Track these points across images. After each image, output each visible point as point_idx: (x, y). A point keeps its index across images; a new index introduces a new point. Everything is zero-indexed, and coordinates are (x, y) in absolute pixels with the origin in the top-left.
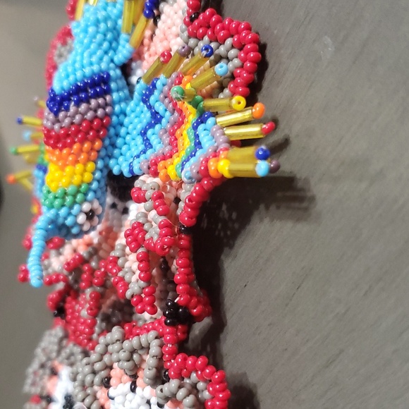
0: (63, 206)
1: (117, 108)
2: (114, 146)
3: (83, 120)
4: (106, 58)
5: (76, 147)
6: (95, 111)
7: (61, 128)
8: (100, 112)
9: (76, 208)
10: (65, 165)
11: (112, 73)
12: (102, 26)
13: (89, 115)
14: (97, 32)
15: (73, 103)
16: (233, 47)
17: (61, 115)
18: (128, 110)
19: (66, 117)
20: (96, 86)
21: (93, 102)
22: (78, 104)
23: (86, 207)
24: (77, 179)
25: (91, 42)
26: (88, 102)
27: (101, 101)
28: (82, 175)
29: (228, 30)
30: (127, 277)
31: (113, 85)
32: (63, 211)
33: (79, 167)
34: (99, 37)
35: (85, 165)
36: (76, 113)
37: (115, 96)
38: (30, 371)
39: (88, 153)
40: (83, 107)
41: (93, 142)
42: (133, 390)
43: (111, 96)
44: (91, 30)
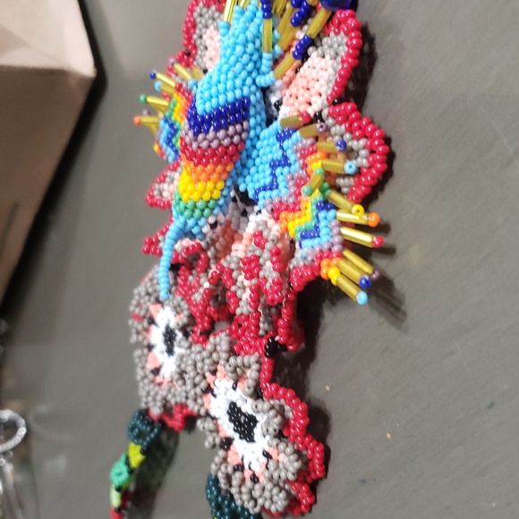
0: (192, 216)
1: (252, 133)
2: (244, 166)
3: (220, 145)
4: (249, 81)
5: (210, 167)
6: (232, 137)
7: (199, 147)
8: (236, 139)
9: (203, 220)
10: (198, 180)
11: (252, 98)
12: (250, 46)
13: (226, 142)
14: (245, 52)
15: (212, 128)
16: (364, 148)
17: (201, 137)
18: (262, 135)
19: (205, 139)
20: (236, 112)
21: (231, 129)
22: (217, 130)
23: (212, 220)
24: (206, 196)
25: (237, 61)
26: (227, 129)
27: (238, 127)
28: (212, 192)
29: (364, 131)
30: (239, 293)
31: (252, 111)
32: (191, 222)
33: (210, 185)
34: (246, 57)
35: (216, 183)
36: (214, 138)
37: (252, 121)
38: (136, 291)
39: (220, 174)
40: (221, 133)
41: (226, 165)
42: (234, 388)
43: (249, 121)
44: (239, 49)
